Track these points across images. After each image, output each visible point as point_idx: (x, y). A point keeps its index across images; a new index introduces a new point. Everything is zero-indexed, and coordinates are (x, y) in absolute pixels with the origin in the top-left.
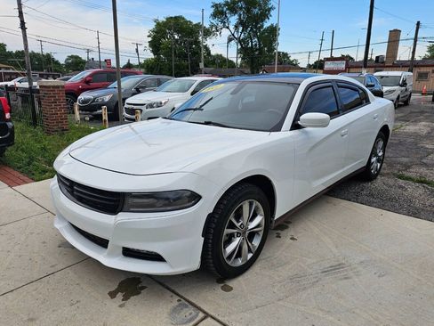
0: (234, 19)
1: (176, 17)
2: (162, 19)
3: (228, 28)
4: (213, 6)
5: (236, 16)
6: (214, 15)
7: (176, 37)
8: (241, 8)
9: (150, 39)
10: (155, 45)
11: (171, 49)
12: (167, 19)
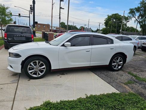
0: (137, 14)
1: (115, 14)
2: (110, 15)
3: (135, 17)
4: (130, 10)
5: (139, 13)
6: (130, 13)
7: (114, 20)
8: (142, 10)
9: (105, 21)
10: (106, 23)
11: (111, 24)
12: (112, 15)
